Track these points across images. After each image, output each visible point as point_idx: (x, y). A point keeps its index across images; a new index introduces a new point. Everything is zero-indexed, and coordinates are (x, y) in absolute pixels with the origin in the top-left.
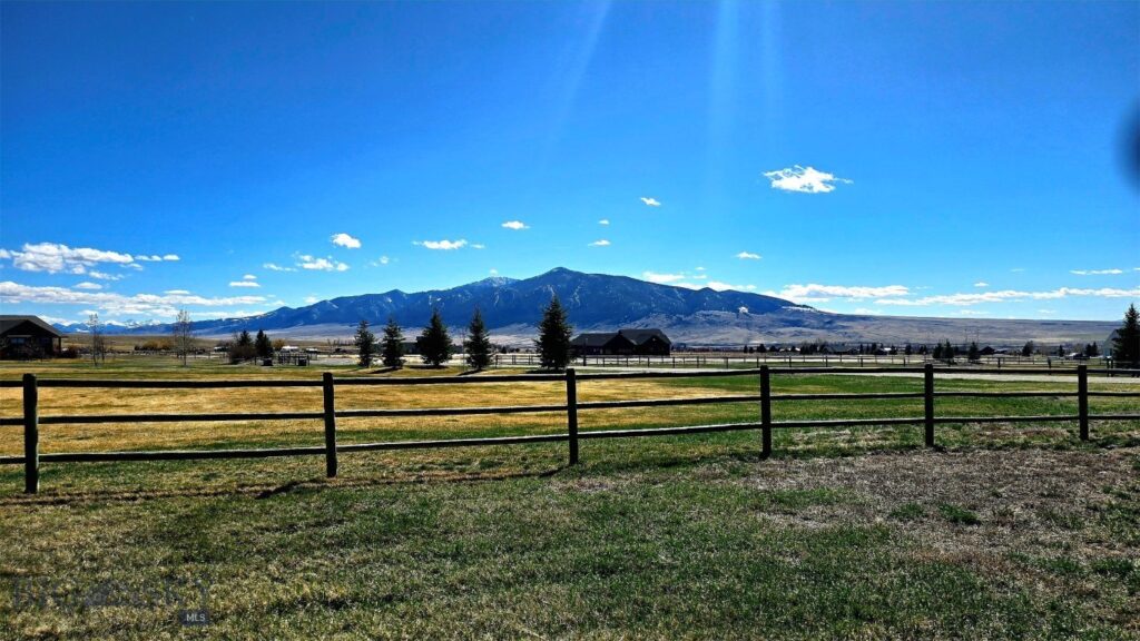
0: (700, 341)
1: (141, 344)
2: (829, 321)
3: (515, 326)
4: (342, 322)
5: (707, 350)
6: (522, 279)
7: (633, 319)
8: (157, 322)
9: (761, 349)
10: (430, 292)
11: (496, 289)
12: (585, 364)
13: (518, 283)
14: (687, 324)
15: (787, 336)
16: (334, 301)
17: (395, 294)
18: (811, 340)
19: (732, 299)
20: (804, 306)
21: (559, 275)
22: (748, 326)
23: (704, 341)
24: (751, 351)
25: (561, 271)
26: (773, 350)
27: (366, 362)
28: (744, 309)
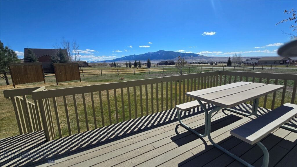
1: (98, 64)
7: (173, 58)
9: (193, 63)
11: (150, 54)
13: (154, 52)
15: (198, 61)
17: (134, 55)
18: (202, 61)
19: (190, 54)
20: (202, 55)
22: (192, 59)
25: (161, 50)
26: (195, 63)
27: (127, 67)
28: (192, 56)
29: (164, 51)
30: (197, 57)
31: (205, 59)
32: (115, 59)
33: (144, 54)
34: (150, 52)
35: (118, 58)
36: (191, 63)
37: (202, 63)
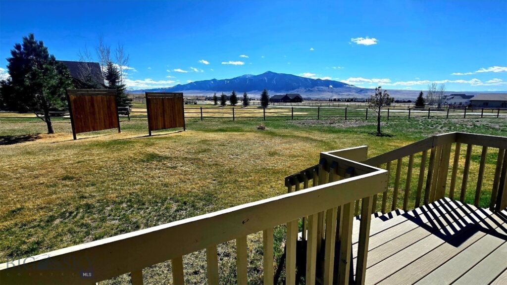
0: (316, 97)
1: (137, 96)
2: (361, 91)
3: (253, 91)
4: (197, 89)
5: (317, 100)
6: (256, 75)
7: (293, 89)
8: (139, 89)
9: (335, 100)
10: (225, 80)
11: (247, 78)
12: (274, 105)
13: (255, 76)
14: (312, 91)
15: (345, 96)
16: (194, 82)
17: (214, 80)
18: (352, 97)
19: (327, 83)
20: (352, 85)
21: (269, 74)
22: (332, 92)
23: (317, 97)
24: (332, 100)
25: (269, 72)
26: (339, 100)
27: (216, 104)
28: (331, 86)
29: (275, 74)
30: (341, 89)
31: (357, 93)
32: (172, 86)
33: (235, 79)
34: (246, 75)
35: (179, 85)
36: (329, 100)
37: (352, 100)
